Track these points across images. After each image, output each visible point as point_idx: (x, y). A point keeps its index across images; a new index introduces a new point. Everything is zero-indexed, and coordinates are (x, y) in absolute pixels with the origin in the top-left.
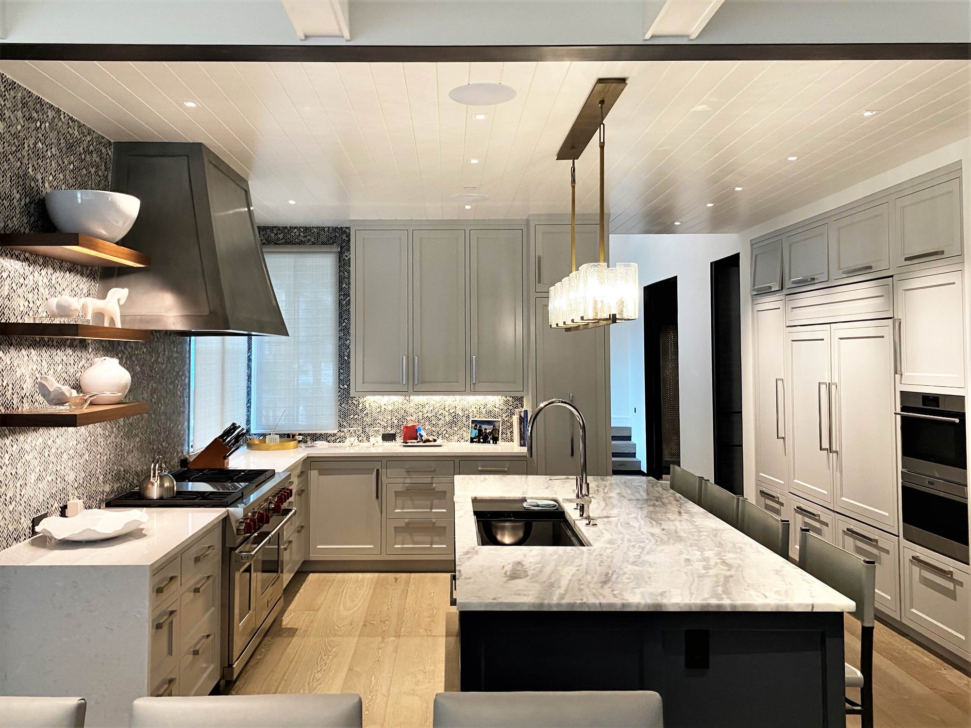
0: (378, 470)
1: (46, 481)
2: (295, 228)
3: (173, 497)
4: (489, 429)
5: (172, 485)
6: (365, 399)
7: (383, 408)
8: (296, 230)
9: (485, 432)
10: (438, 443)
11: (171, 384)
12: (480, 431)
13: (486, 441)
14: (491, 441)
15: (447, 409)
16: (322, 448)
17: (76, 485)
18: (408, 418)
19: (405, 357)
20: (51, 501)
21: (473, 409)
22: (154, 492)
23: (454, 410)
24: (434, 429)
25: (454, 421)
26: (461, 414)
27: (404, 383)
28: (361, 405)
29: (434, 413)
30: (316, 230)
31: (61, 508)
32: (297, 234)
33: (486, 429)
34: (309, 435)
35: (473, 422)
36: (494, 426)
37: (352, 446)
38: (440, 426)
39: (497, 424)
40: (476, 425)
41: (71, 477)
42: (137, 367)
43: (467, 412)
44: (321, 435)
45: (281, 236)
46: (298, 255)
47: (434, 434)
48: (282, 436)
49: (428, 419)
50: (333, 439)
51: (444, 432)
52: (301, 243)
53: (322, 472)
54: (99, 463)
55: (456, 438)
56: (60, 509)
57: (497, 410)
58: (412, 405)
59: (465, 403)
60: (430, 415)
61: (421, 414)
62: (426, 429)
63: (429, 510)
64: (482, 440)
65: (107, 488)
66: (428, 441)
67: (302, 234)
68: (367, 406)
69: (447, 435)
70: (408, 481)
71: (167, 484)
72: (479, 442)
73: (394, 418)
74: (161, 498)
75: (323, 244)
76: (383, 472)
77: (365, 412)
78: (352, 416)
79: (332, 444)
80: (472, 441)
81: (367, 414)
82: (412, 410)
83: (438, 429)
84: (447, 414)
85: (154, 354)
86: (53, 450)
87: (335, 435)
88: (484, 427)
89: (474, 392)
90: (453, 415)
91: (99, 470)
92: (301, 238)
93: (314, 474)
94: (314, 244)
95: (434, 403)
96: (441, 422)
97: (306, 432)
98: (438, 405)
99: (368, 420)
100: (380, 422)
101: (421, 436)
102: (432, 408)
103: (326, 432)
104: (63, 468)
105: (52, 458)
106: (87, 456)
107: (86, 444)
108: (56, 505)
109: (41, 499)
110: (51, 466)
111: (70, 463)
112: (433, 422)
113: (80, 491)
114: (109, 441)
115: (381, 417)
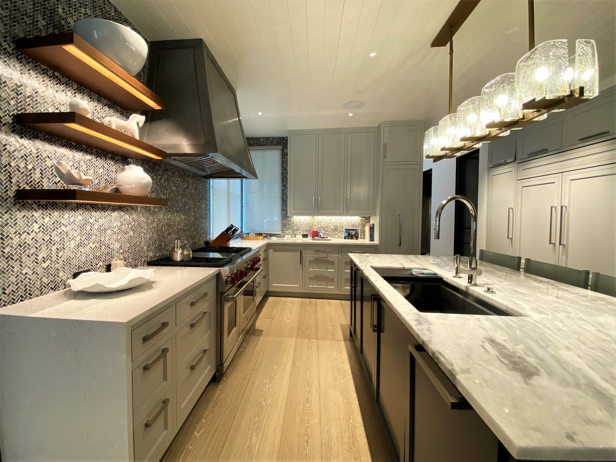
0: (301, 251)
1: (88, 247)
2: (262, 138)
3: (190, 260)
4: (354, 233)
5: (189, 253)
6: (294, 218)
7: (302, 223)
8: (262, 139)
9: (352, 234)
10: (329, 238)
11: (198, 202)
12: (349, 233)
13: (352, 238)
14: (355, 238)
15: (332, 223)
16: (274, 240)
17: (121, 251)
18: (314, 227)
19: (314, 197)
20: (96, 261)
21: (345, 223)
22: (178, 257)
23: (336, 224)
24: (326, 232)
25: (336, 229)
26: (339, 226)
27: (313, 210)
28: (292, 221)
29: (326, 225)
30: (271, 139)
31: (107, 266)
32: (263, 141)
33: (352, 233)
34: (268, 234)
35: (346, 229)
36: (356, 231)
37: (288, 239)
38: (329, 231)
39: (357, 231)
40: (347, 231)
41: (117, 246)
43: (342, 225)
44: (274, 234)
45: (255, 142)
46: (263, 151)
47: (326, 235)
48: (256, 234)
49: (324, 228)
50: (279, 236)
52: (264, 145)
53: (275, 250)
54: (143, 238)
55: (336, 237)
56: (105, 266)
57: (357, 224)
59: (341, 221)
60: (324, 226)
61: (320, 225)
62: (323, 232)
63: (325, 270)
64: (350, 238)
65: (151, 254)
66: (324, 238)
67: (265, 141)
68: (295, 221)
69: (332, 235)
70: (315, 256)
71: (186, 253)
72: (349, 239)
73: (307, 227)
74: (182, 261)
75: (275, 145)
76: (303, 251)
78: (288, 226)
79: (279, 238)
80: (345, 238)
81: (294, 225)
82: (316, 224)
83: (328, 233)
84: (332, 226)
85: (185, 183)
86: (96, 227)
87: (280, 234)
88: (351, 232)
89: (347, 214)
90: (335, 226)
91: (143, 243)
92: (265, 143)
93: (271, 251)
94: (270, 145)
95: (326, 220)
96: (329, 229)
97: (267, 233)
98: (328, 221)
99: (295, 228)
100: (301, 229)
101: (321, 235)
102: (325, 223)
103: (276, 233)
104: (107, 239)
105: (95, 232)
106: (131, 233)
107: (130, 226)
108: (101, 264)
109: (83, 259)
110: (94, 237)
111: (115, 237)
112: (326, 229)
113: (126, 255)
114: (151, 226)
115: (301, 227)
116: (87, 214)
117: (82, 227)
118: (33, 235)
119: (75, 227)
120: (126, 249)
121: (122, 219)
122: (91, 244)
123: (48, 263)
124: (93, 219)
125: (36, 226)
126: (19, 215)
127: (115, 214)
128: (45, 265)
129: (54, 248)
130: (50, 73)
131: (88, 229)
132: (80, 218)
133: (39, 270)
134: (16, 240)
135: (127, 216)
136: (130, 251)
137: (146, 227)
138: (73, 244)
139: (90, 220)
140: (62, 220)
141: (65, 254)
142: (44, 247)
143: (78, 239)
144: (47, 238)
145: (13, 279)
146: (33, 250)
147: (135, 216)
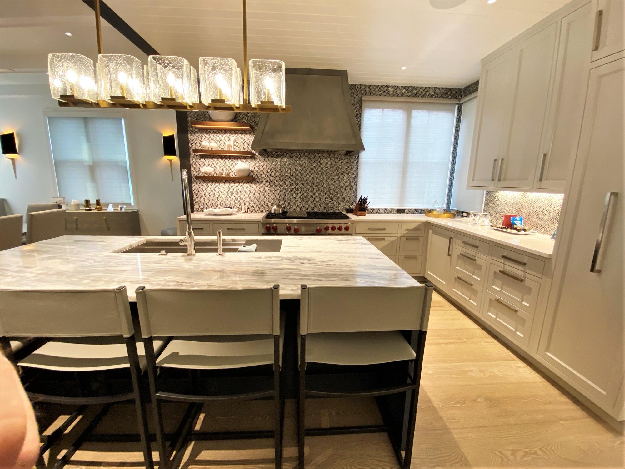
0: (451, 238)
6: (499, 194)
15: (553, 206)
17: (251, 203)
18: (522, 211)
24: (539, 222)
28: (496, 198)
29: (541, 209)
41: (248, 200)
42: (299, 168)
47: (539, 226)
49: (537, 213)
51: (547, 227)
53: (435, 232)
54: (267, 198)
58: (527, 200)
60: (538, 210)
61: (532, 208)
62: (534, 221)
63: (471, 275)
68: (500, 199)
69: (548, 229)
70: (464, 250)
73: (514, 210)
76: (454, 240)
77: (498, 203)
78: (491, 205)
81: (499, 205)
83: (542, 223)
84: (552, 210)
86: (235, 190)
89: (540, 189)
91: (267, 201)
93: (431, 232)
95: (543, 200)
96: (546, 217)
98: (546, 202)
99: (499, 208)
102: (541, 204)
104: (242, 196)
105: (235, 192)
106: (258, 195)
107: (257, 191)
108: (238, 206)
109: (229, 203)
110: (234, 194)
111: (247, 196)
112: (540, 216)
113: (254, 205)
114: (275, 192)
115: (506, 208)
116: (230, 185)
117: (228, 190)
118: (208, 191)
119: (225, 190)
120: (255, 202)
121: (251, 188)
122: (233, 197)
123: (214, 201)
124: (234, 187)
125: (209, 188)
126: (204, 184)
127: (247, 185)
128: (213, 202)
129: (216, 197)
130: (212, 132)
131: (231, 190)
132: (227, 186)
133: (210, 203)
134: (203, 192)
135: (255, 186)
136: (257, 203)
137: (270, 192)
138: (224, 196)
139: (232, 187)
140: (219, 187)
141: (220, 200)
142: (212, 196)
143: (226, 194)
144: (213, 193)
145: (202, 204)
146: (208, 196)
147: (260, 186)
